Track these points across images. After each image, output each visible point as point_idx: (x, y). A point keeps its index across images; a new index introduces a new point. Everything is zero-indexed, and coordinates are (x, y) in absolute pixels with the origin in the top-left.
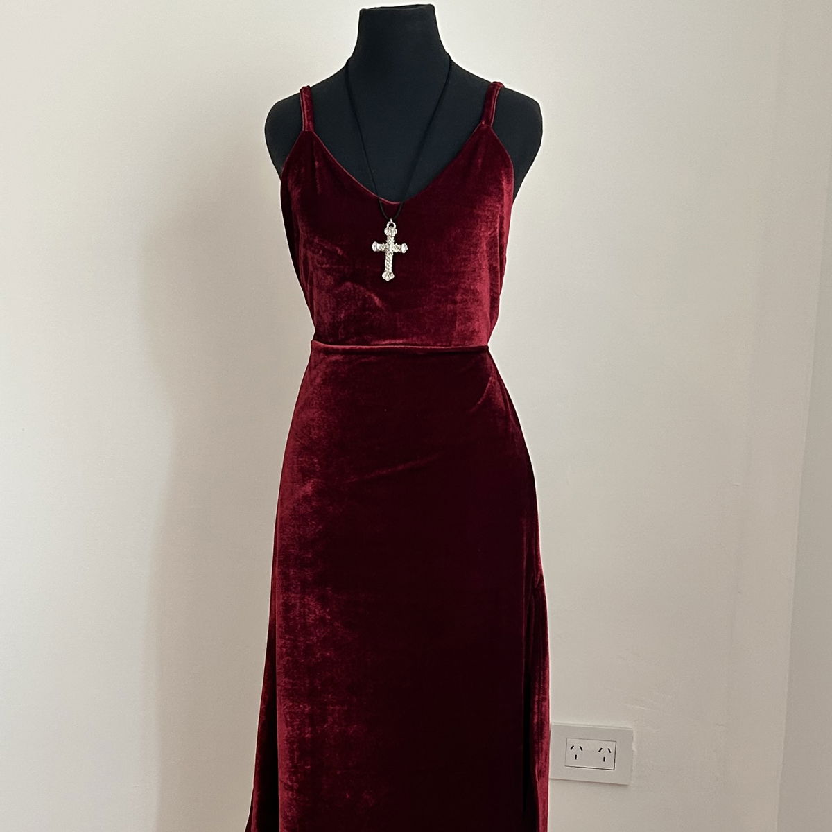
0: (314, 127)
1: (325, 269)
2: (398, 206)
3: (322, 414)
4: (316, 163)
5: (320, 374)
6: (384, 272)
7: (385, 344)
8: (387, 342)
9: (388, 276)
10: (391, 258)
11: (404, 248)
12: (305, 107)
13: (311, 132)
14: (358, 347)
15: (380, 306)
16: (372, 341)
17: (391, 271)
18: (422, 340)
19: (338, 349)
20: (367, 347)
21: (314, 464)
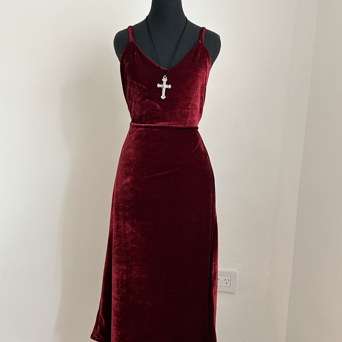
0: (134, 40)
1: (138, 94)
2: (168, 70)
3: (135, 151)
4: (135, 53)
5: (134, 136)
6: (161, 95)
7: (161, 124)
8: (162, 123)
9: (163, 97)
10: (165, 90)
11: (170, 87)
12: (130, 32)
13: (133, 42)
14: (150, 125)
15: (160, 109)
16: (156, 122)
17: (164, 95)
18: (175, 123)
19: (142, 126)
20: (154, 125)
21: (131, 170)
